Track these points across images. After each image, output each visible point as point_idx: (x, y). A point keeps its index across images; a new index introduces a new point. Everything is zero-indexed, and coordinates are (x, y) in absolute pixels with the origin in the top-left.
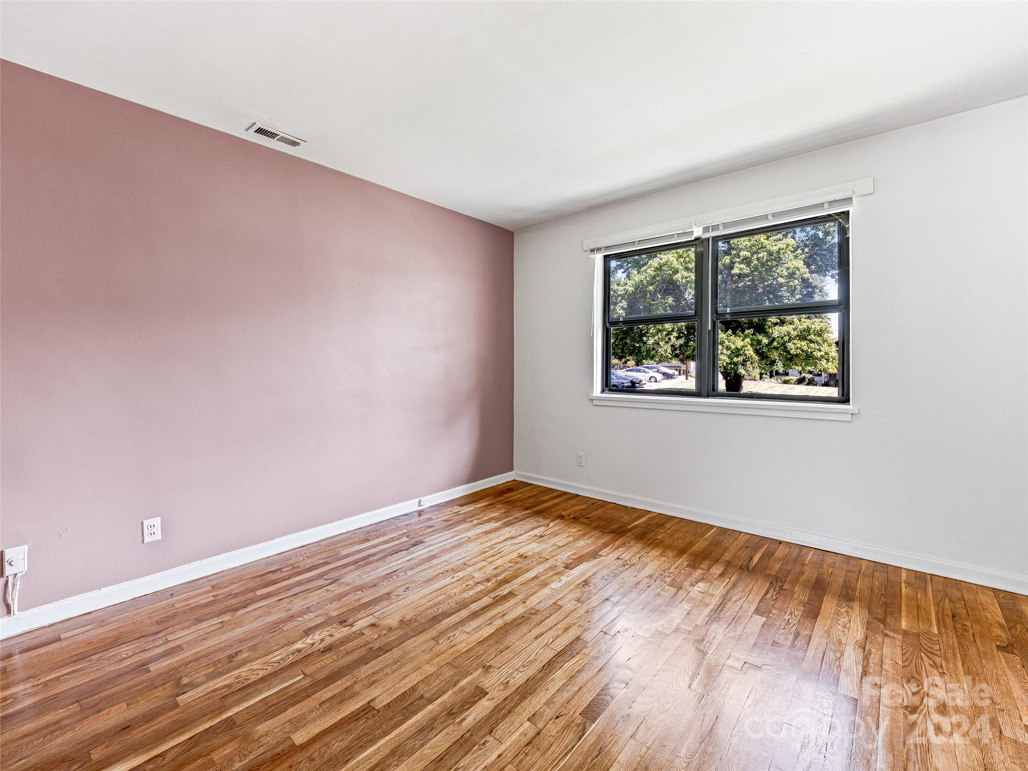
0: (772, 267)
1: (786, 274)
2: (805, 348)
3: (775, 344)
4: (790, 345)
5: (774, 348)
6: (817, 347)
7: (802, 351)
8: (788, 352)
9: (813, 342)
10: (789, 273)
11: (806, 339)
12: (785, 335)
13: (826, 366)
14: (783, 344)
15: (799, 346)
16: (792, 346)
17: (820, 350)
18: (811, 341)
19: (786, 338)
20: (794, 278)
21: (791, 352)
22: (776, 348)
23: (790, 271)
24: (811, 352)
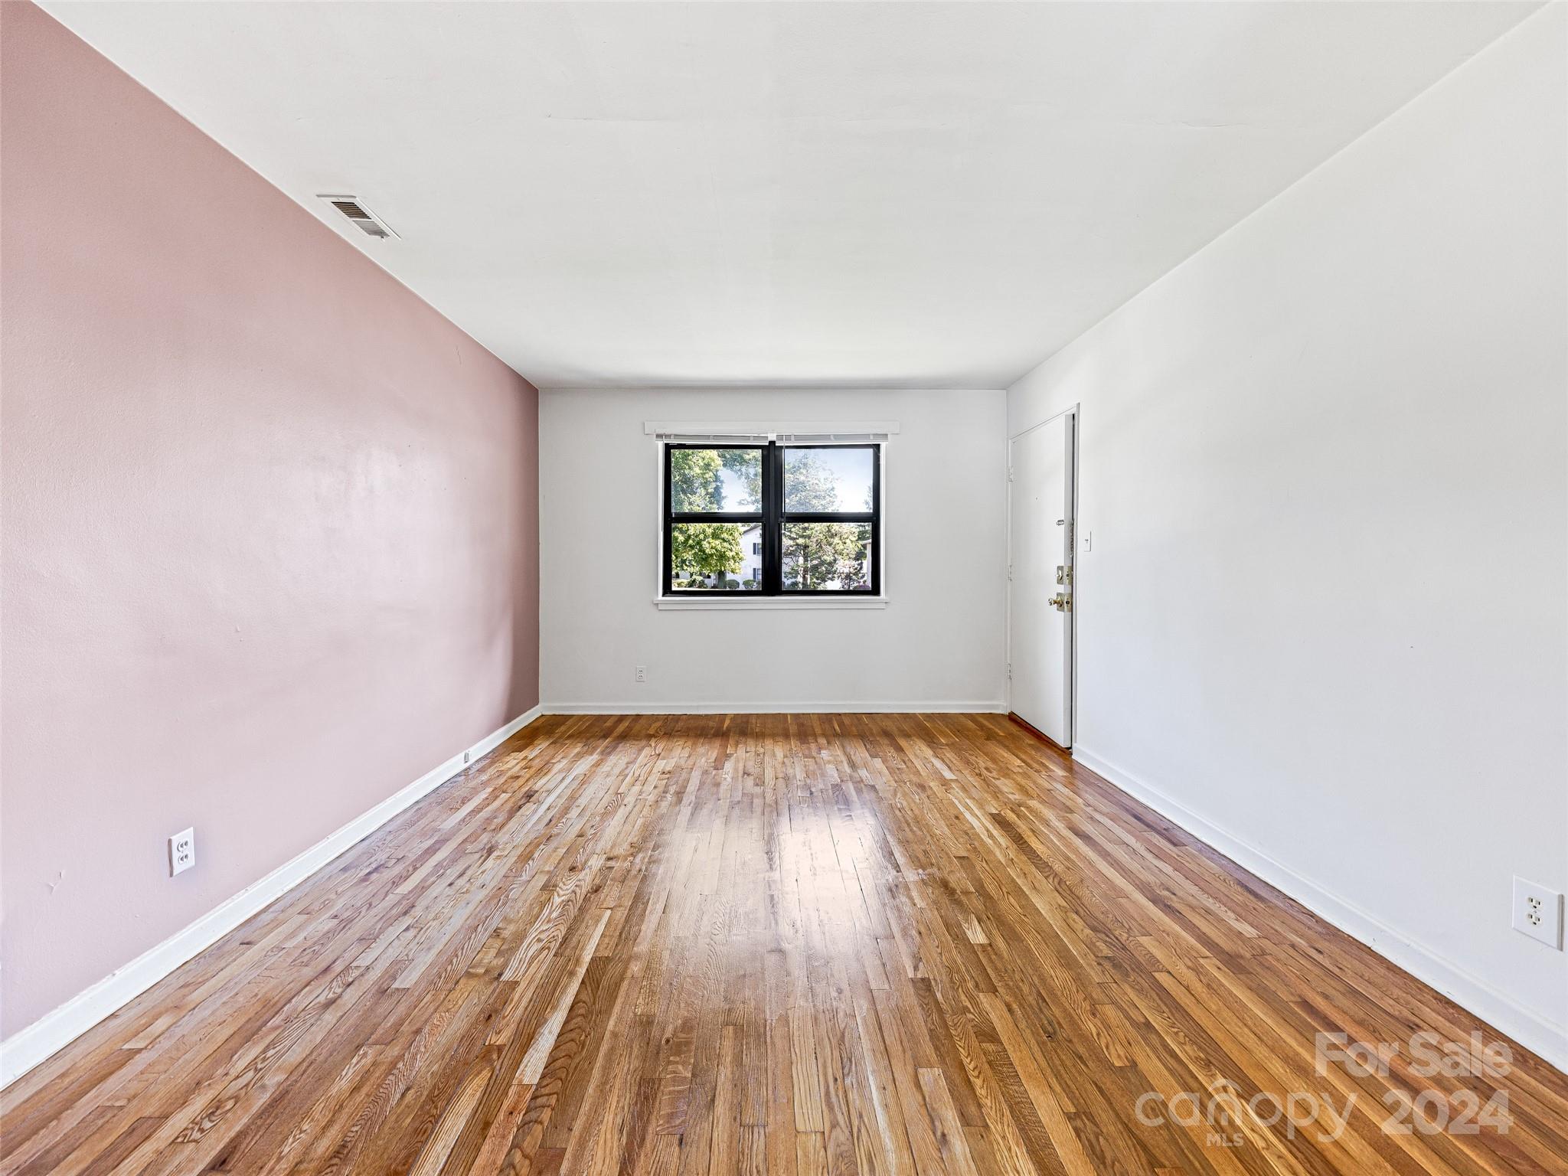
0: (689, 455)
1: (702, 464)
2: (719, 547)
3: (691, 542)
4: (705, 544)
5: (690, 546)
6: (729, 547)
7: (716, 550)
8: (704, 552)
9: (726, 541)
10: (705, 464)
11: (719, 538)
12: (700, 533)
13: (733, 567)
14: (699, 543)
15: (714, 545)
16: (707, 545)
17: (731, 550)
18: (724, 540)
19: (702, 536)
20: (710, 470)
21: (707, 551)
22: (692, 547)
23: (706, 461)
24: (724, 552)
